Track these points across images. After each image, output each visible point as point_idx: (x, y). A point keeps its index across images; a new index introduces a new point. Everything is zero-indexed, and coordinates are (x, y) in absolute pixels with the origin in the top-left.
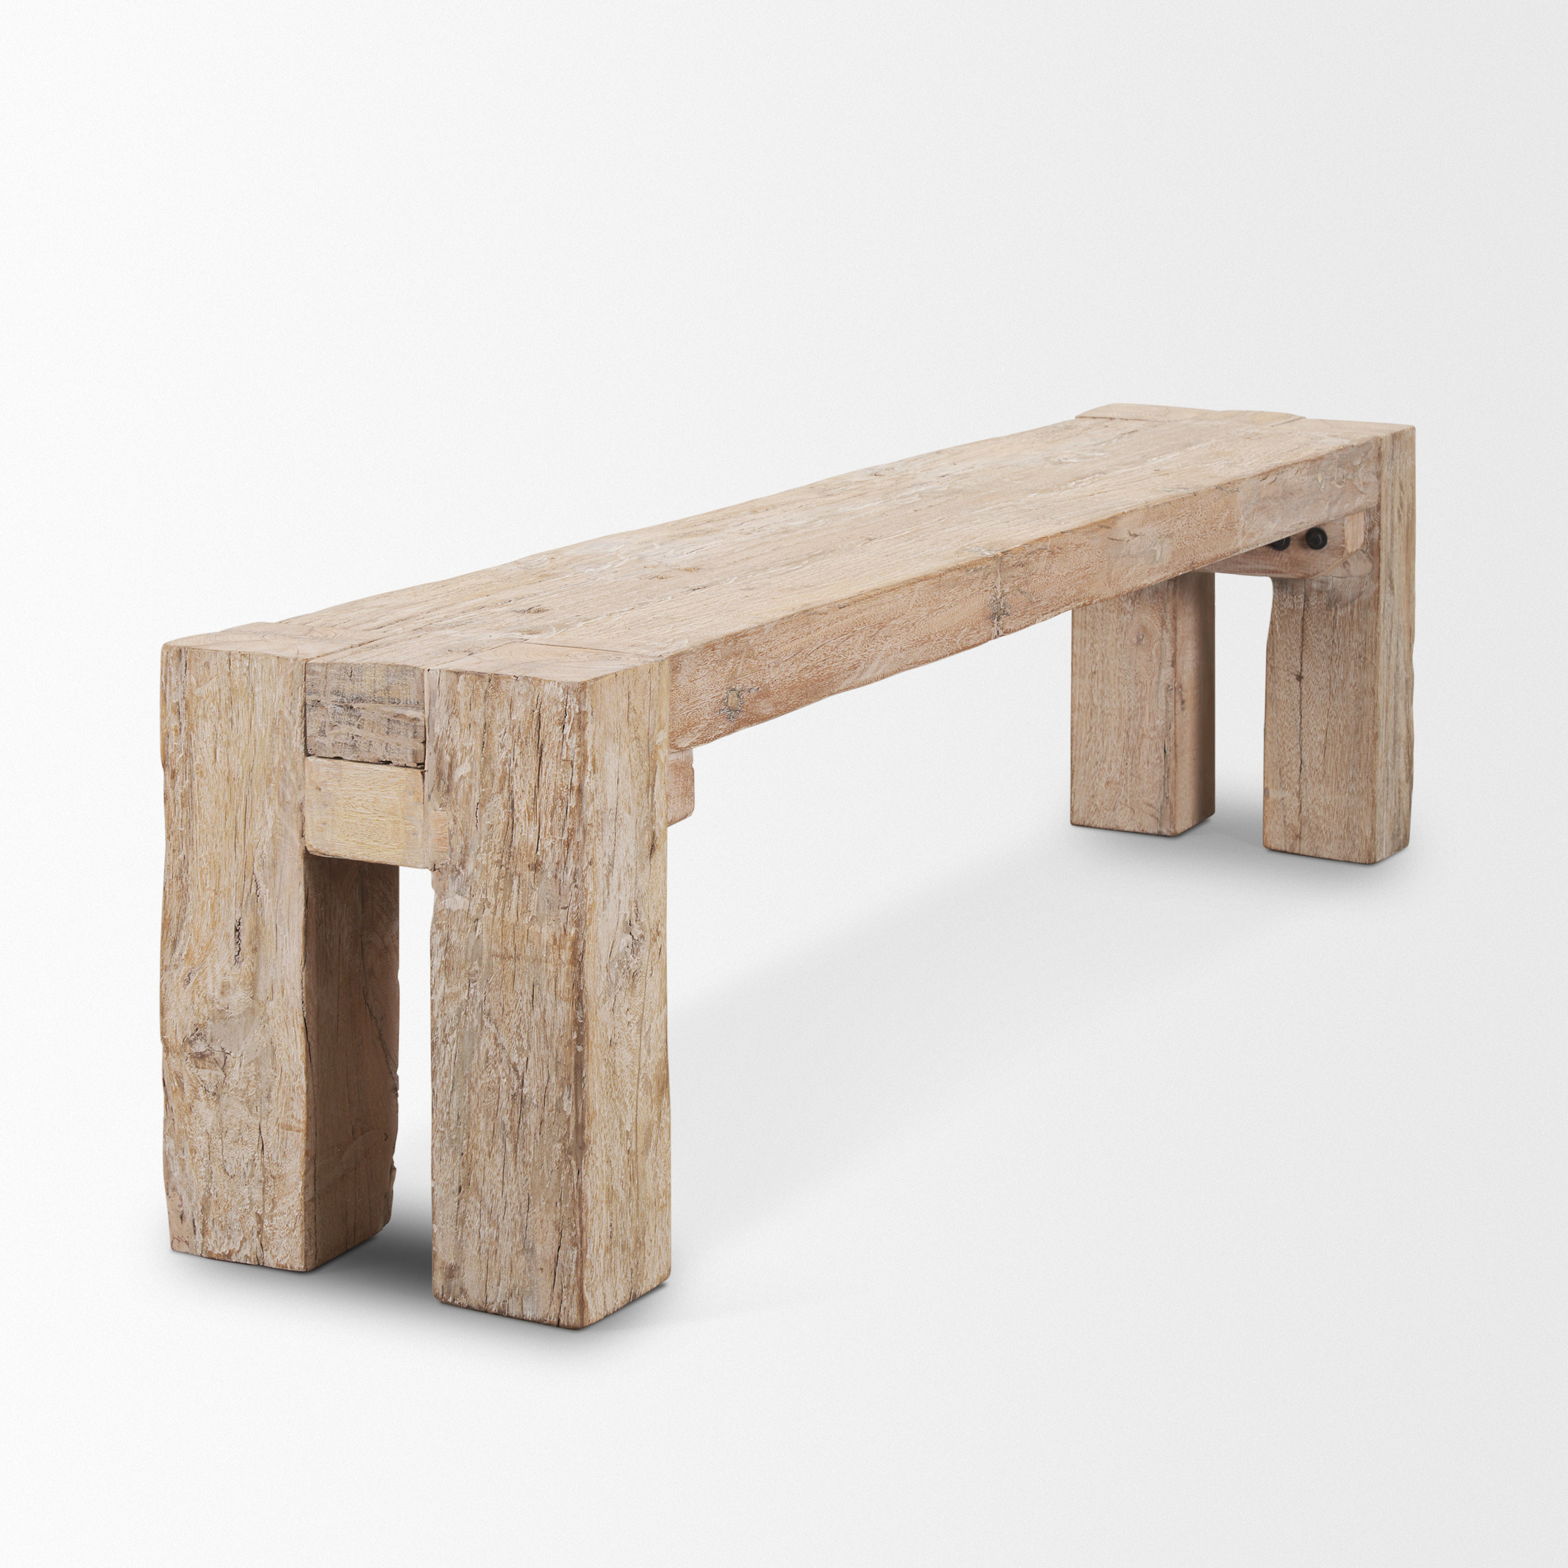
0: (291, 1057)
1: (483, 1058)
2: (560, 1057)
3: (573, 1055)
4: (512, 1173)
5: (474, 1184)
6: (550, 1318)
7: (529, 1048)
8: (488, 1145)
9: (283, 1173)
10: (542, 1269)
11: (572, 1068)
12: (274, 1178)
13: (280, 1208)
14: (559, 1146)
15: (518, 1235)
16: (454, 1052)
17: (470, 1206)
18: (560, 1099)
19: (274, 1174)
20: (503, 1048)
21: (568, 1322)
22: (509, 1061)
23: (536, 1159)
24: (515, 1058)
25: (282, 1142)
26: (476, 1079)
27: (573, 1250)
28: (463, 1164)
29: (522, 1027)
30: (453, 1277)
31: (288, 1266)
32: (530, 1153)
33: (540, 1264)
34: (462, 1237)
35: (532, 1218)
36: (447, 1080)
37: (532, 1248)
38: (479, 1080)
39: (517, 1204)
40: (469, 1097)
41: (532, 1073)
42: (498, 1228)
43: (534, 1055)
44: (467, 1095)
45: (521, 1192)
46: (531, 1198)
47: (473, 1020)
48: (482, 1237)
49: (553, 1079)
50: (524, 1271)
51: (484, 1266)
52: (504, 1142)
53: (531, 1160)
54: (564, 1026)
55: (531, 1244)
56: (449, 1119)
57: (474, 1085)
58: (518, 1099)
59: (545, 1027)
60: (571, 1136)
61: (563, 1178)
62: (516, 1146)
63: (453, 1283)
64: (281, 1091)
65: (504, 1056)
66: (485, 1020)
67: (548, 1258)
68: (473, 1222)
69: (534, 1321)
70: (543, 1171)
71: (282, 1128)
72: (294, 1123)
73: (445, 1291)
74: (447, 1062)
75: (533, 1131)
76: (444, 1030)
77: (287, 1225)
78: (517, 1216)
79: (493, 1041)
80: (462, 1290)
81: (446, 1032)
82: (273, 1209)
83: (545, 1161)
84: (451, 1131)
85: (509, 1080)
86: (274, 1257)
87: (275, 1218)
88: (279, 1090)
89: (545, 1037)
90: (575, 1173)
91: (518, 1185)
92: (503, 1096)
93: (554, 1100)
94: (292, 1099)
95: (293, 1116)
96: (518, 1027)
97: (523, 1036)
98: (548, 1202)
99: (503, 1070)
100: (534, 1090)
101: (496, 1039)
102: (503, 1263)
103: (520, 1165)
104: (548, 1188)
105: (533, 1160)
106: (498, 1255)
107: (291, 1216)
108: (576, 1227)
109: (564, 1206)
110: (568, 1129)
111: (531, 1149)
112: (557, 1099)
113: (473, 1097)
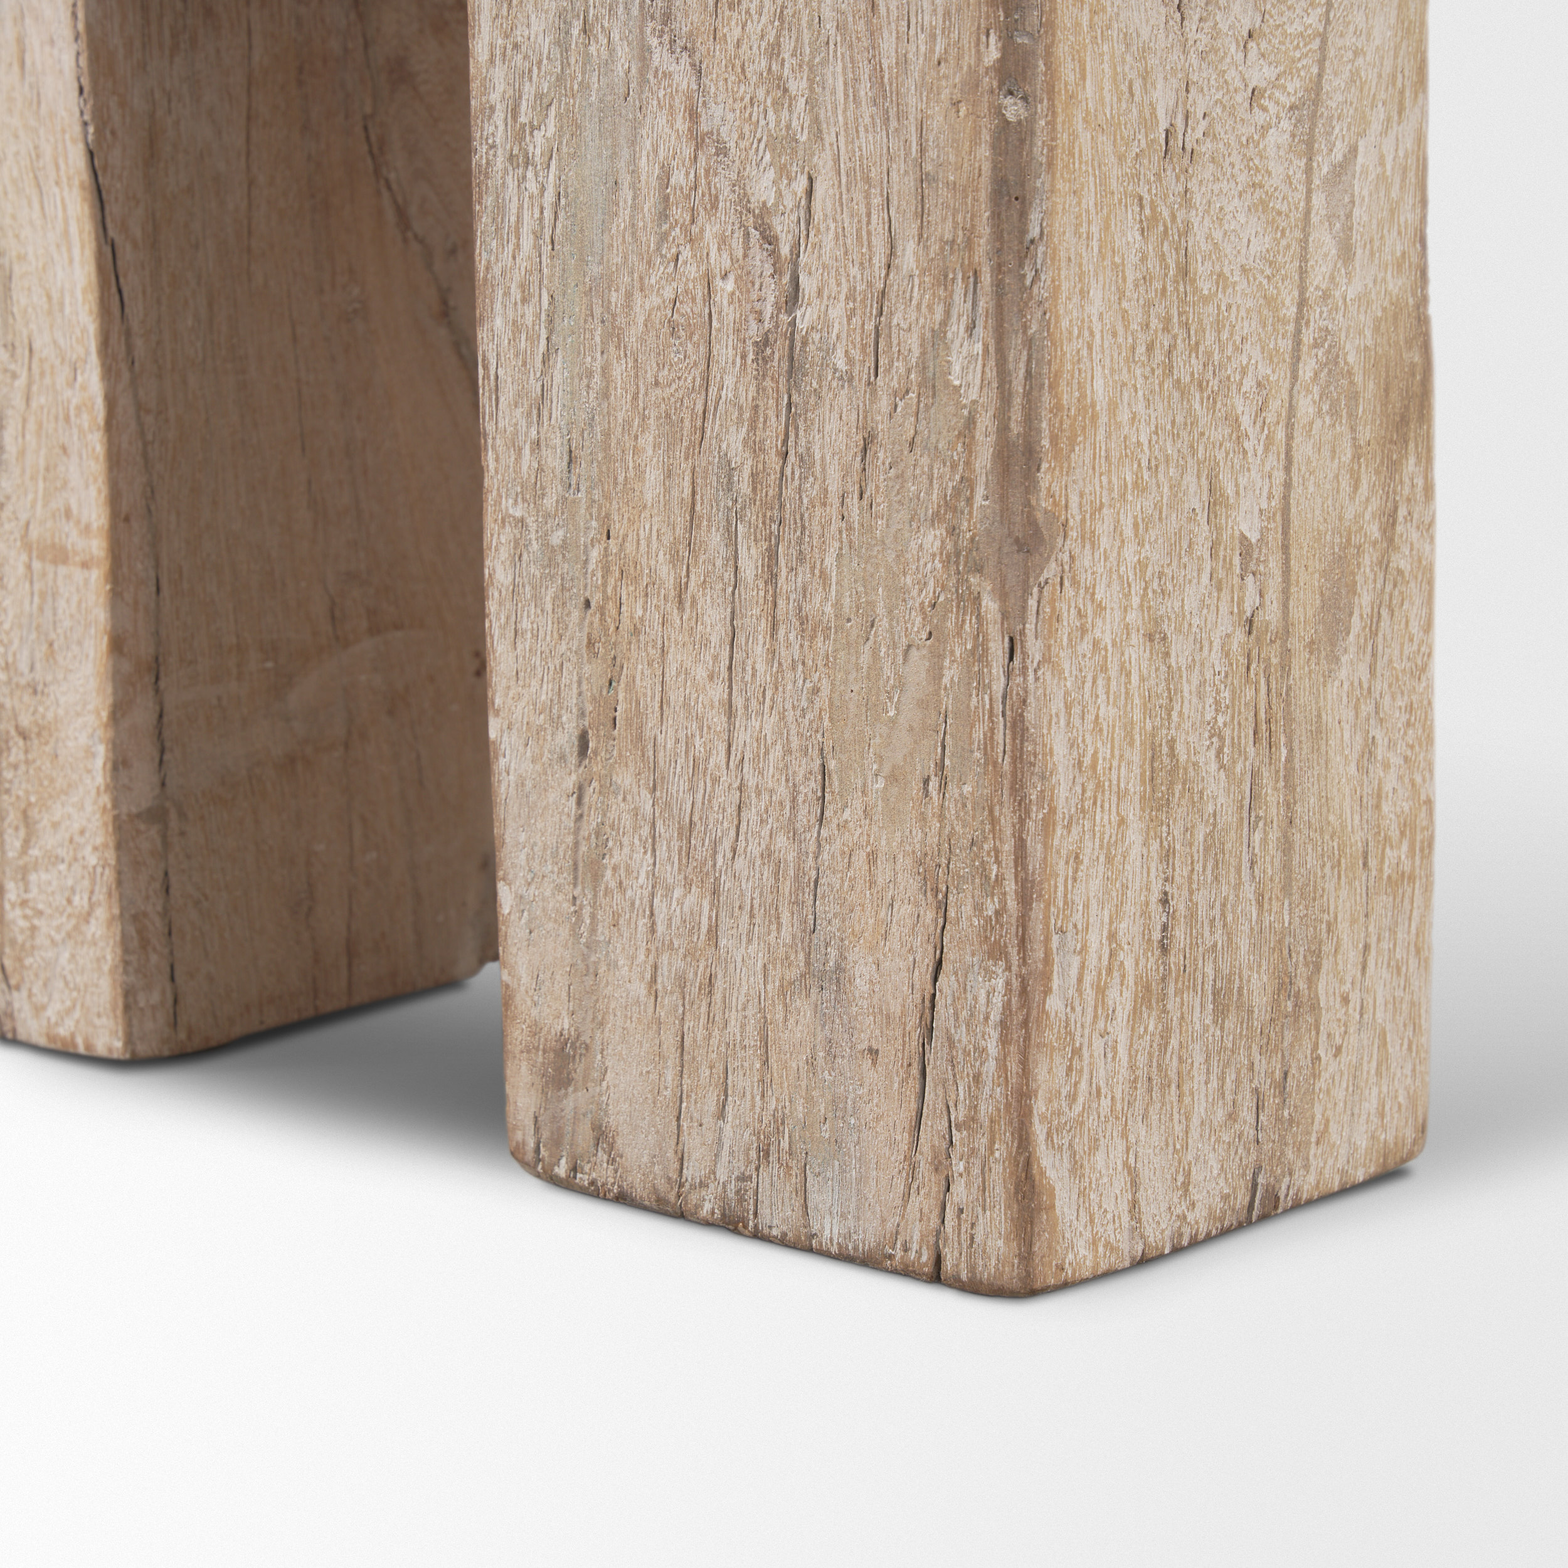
0: (55, 296)
1: (649, 206)
2: (932, 153)
3: (986, 136)
4: (761, 667)
5: (629, 722)
6: (906, 1250)
7: (818, 135)
8: (674, 558)
9: (50, 715)
10: (873, 1052)
11: (983, 195)
12: (24, 735)
13: (48, 840)
14: (932, 539)
15: (785, 917)
16: (549, 197)
17: (619, 810)
18: (937, 337)
19: (25, 721)
20: (722, 151)
21: (972, 1269)
22: (744, 199)
23: (847, 602)
24: (763, 189)
25: (41, 609)
26: (629, 295)
27: (989, 974)
28: (590, 644)
29: (788, 46)
30: (569, 1081)
31: (79, 1041)
32: (824, 575)
33: (868, 1033)
34: (593, 931)
35: (837, 846)
36: (529, 311)
37: (838, 968)
38: (637, 295)
39: (783, 791)
40: (605, 370)
41: (828, 240)
42: (715, 892)
43: (837, 160)
44: (597, 366)
45: (795, 743)
46: (832, 764)
47: (611, 50)
48: (660, 928)
49: (909, 256)
50: (811, 1062)
51: (670, 1040)
52: (731, 539)
53: (828, 609)
54: (947, 14)
55: (833, 953)
56: (540, 470)
57: (621, 320)
58: (778, 351)
59: (873, 33)
60: (980, 491)
61: (951, 673)
62: (772, 556)
63: (569, 1104)
64: (31, 426)
65: (722, 184)
66: (654, 42)
67: (895, 1008)
68: (628, 870)
69: (845, 1257)
70: (875, 653)
71: (41, 558)
72: (73, 538)
73: (545, 1134)
74: (527, 243)
75: (834, 487)
76: (515, 113)
77: (69, 901)
78: (782, 841)
79: (682, 125)
80: (602, 1135)
81: (523, 119)
82: (26, 844)
83: (881, 610)
84: (547, 516)
85: (745, 281)
86: (38, 1009)
87: (33, 877)
88: (24, 421)
89: (877, 72)
90: (997, 648)
91: (782, 718)
92: (725, 351)
93: (913, 342)
94: (64, 449)
95: (68, 514)
96: (774, 51)
97: (792, 86)
98: (893, 778)
99: (723, 241)
100: (837, 313)
101: (693, 116)
102: (734, 1027)
103: (788, 633)
104: (893, 721)
105: (838, 605)
106: (718, 997)
107: (76, 867)
108: (1000, 880)
109: (953, 790)
110: (968, 463)
111: (830, 560)
112: (923, 339)
113: (618, 371)
